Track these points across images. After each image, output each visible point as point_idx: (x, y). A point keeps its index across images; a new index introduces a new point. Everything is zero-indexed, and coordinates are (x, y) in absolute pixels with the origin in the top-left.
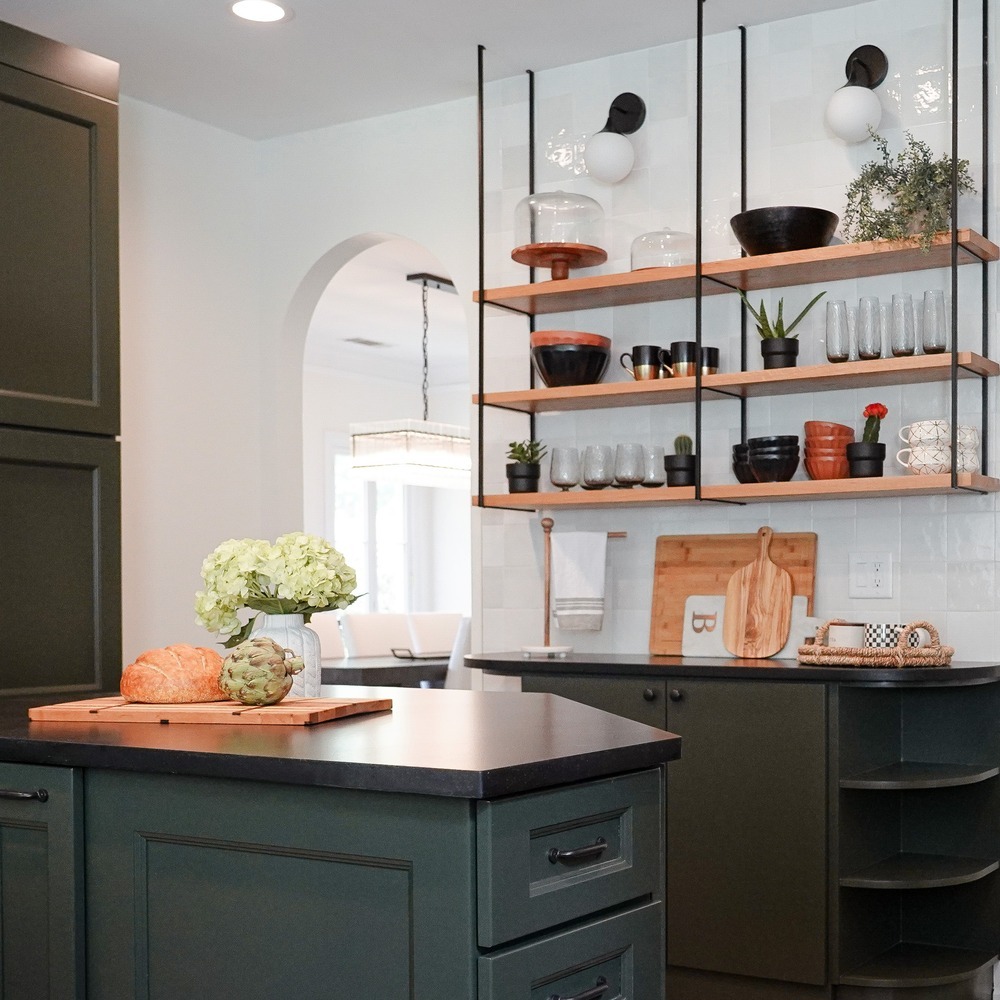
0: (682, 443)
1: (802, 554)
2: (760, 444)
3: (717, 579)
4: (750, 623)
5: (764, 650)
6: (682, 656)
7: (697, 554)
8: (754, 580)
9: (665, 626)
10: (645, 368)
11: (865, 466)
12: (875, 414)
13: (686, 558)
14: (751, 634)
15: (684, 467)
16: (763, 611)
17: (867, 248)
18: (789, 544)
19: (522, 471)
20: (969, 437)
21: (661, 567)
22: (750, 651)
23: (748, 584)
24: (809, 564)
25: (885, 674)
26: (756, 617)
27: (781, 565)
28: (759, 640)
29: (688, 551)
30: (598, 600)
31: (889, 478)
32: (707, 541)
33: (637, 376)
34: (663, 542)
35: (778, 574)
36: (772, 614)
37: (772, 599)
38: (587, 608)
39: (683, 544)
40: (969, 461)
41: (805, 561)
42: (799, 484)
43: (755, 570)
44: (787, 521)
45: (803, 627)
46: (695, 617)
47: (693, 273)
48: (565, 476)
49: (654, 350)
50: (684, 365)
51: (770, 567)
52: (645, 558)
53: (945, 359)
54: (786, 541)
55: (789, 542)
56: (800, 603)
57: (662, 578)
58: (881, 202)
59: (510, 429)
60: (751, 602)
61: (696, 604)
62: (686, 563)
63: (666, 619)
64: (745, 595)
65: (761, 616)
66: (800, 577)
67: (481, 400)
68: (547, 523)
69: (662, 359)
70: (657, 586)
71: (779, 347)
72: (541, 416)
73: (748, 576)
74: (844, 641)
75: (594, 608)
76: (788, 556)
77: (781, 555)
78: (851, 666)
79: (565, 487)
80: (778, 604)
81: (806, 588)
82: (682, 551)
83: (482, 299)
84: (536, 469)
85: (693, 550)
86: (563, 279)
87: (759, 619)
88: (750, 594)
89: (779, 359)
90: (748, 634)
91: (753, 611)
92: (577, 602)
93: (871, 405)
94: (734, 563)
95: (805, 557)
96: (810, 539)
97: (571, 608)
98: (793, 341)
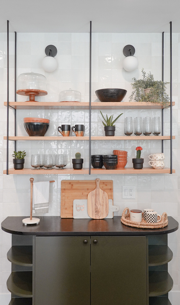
0: (78, 155)
1: (109, 187)
3: (83, 194)
4: (96, 208)
5: (101, 216)
6: (73, 218)
7: (75, 186)
8: (96, 195)
9: (66, 209)
10: (66, 132)
11: (138, 165)
13: (72, 187)
14: (97, 212)
16: (100, 204)
18: (105, 183)
19: (19, 162)
21: (63, 190)
22: (97, 217)
23: (94, 196)
24: (111, 190)
26: (98, 206)
27: (104, 190)
28: (100, 213)
29: (72, 185)
30: (47, 203)
32: (78, 182)
33: (63, 134)
34: (63, 182)
35: (104, 193)
36: (103, 205)
37: (103, 201)
38: (44, 206)
39: (70, 183)
41: (110, 189)
43: (96, 192)
45: (112, 209)
46: (77, 206)
47: (88, 105)
48: (35, 164)
49: (69, 126)
50: (80, 132)
51: (101, 191)
52: (57, 186)
54: (104, 182)
55: (104, 183)
57: (64, 194)
60: (96, 202)
61: (76, 202)
62: (72, 189)
63: (66, 205)
65: (100, 206)
66: (109, 194)
68: (32, 180)
70: (62, 196)
73: (94, 193)
75: (46, 206)
76: (105, 187)
77: (103, 187)
79: (36, 167)
80: (105, 202)
81: (111, 197)
82: (70, 185)
83: (8, 106)
84: (23, 161)
85: (74, 185)
86: (34, 100)
87: (99, 207)
88: (95, 199)
89: (110, 133)
90: (96, 212)
91: (97, 204)
92: (41, 205)
93: (138, 147)
94: (88, 189)
95: (110, 187)
96: (111, 183)
97: (39, 207)
98: (114, 127)
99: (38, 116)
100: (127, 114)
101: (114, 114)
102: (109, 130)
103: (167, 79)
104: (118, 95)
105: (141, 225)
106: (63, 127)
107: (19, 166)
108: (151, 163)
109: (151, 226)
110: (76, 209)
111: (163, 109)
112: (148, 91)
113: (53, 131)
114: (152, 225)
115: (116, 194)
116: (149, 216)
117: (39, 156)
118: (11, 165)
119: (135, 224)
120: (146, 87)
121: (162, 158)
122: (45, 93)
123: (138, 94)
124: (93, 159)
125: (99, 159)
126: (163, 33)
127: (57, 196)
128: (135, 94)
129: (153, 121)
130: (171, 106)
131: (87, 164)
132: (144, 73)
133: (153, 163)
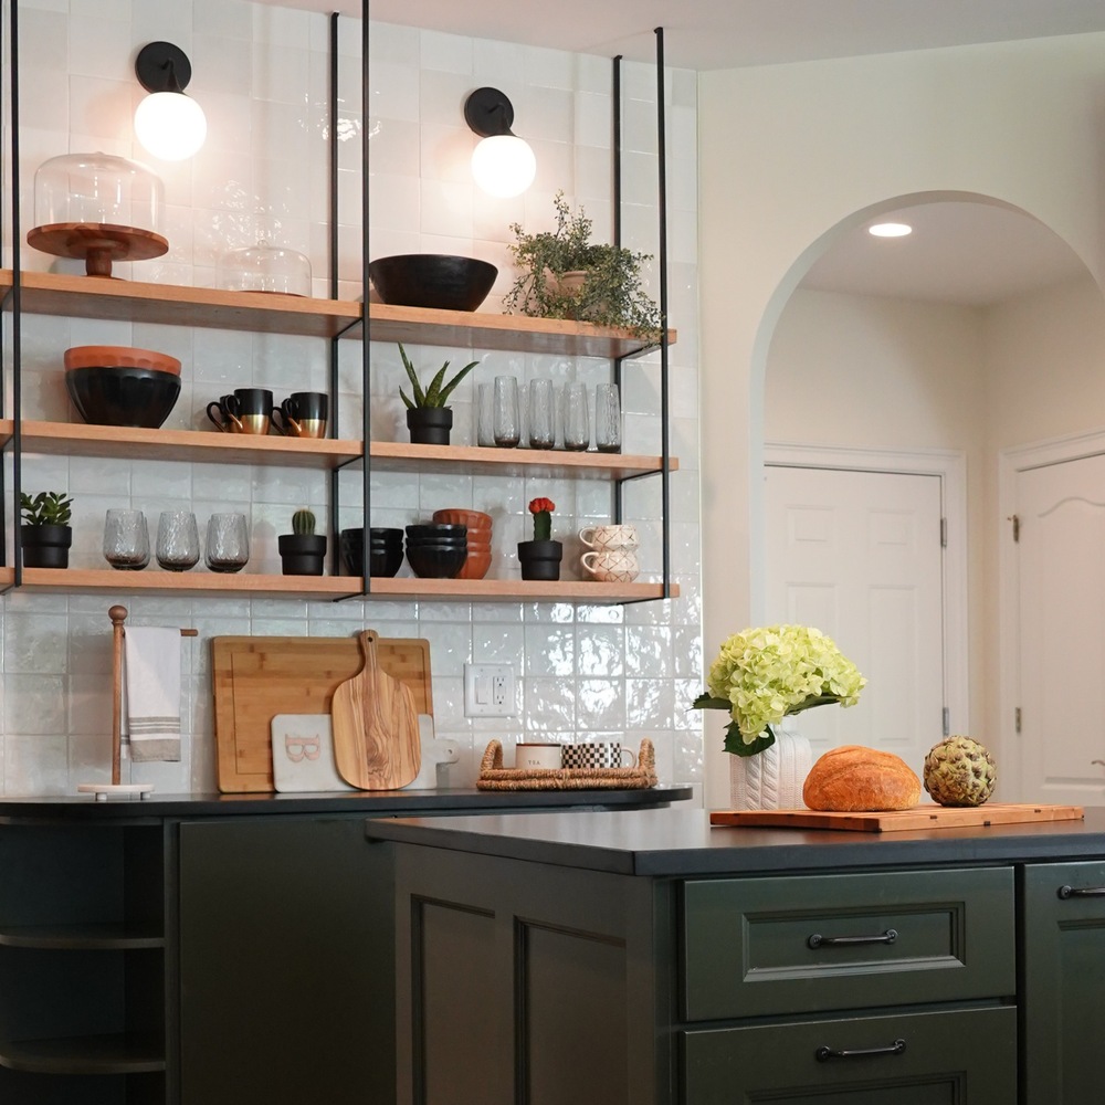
0: (303, 520)
1: (414, 665)
3: (308, 693)
4: (371, 748)
6: (277, 792)
7: (275, 661)
8: (367, 695)
9: (241, 754)
13: (261, 666)
14: (375, 761)
16: (386, 733)
18: (398, 652)
21: (225, 677)
22: (377, 781)
23: (360, 699)
24: (424, 677)
26: (378, 740)
27: (397, 677)
28: (388, 767)
29: (262, 657)
30: (175, 719)
32: (287, 645)
34: (223, 644)
35: (397, 688)
36: (397, 737)
37: (395, 718)
38: (167, 731)
43: (366, 683)
45: (433, 751)
46: (288, 742)
50: (315, 423)
51: (385, 680)
54: (392, 648)
55: (395, 649)
56: (425, 723)
57: (228, 692)
60: (368, 723)
62: (261, 672)
63: (239, 741)
64: (358, 713)
65: (384, 739)
66: (415, 691)
68: (117, 613)
71: (429, 417)
73: (359, 689)
76: (399, 667)
77: (390, 665)
78: (606, 789)
80: (403, 723)
81: (426, 705)
82: (254, 657)
84: (65, 537)
85: (269, 657)
86: (107, 275)
87: (383, 743)
88: (365, 711)
90: (371, 761)
91: (373, 733)
92: (156, 723)
93: (539, 500)
94: (329, 674)
95: (417, 667)
96: (422, 648)
97: (149, 732)
98: (448, 413)
105: (573, 777)
108: (591, 561)
109: (609, 778)
110: (288, 751)
111: (617, 361)
112: (578, 281)
114: (613, 777)
115: (438, 695)
116: (592, 751)
119: (551, 777)
120: (568, 265)
121: (630, 542)
122: (159, 249)
123: (537, 286)
125: (383, 542)
126: (617, 60)
128: (527, 287)
130: (664, 344)
132: (563, 211)
133: (600, 561)
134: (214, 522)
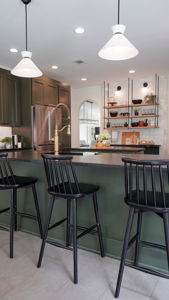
0: (126, 123)
1: (138, 134)
2: (135, 123)
3: (129, 136)
4: (133, 141)
5: (134, 144)
6: (126, 144)
7: (127, 134)
8: (133, 136)
10: (122, 115)
11: (146, 125)
12: (147, 120)
14: (133, 142)
15: (126, 125)
17: (146, 104)
19: (108, 125)
20: (156, 123)
21: (123, 135)
24: (139, 135)
25: (148, 146)
27: (136, 135)
30: (117, 138)
31: (148, 127)
33: (121, 116)
34: (123, 133)
37: (135, 138)
39: (125, 133)
40: (156, 125)
42: (138, 127)
44: (137, 131)
45: (138, 141)
46: (127, 140)
47: (128, 106)
48: (113, 126)
49: (123, 113)
50: (126, 115)
52: (121, 134)
53: (155, 115)
56: (138, 139)
58: (148, 99)
59: (106, 121)
61: (127, 139)
62: (126, 135)
63: (123, 140)
64: (132, 138)
66: (138, 136)
67: (104, 118)
68: (111, 131)
69: (124, 114)
70: (122, 137)
71: (137, 113)
72: (109, 119)
74: (144, 143)
76: (137, 134)
79: (113, 127)
83: (104, 108)
84: (109, 125)
86: (113, 106)
87: (134, 140)
89: (137, 115)
92: (115, 139)
94: (131, 135)
96: (139, 132)
98: (138, 113)
99: (114, 110)
100: (143, 108)
101: (138, 108)
102: (137, 114)
103: (157, 95)
104: (140, 102)
106: (121, 114)
107: (108, 127)
108: (150, 125)
113: (118, 116)
115: (141, 137)
117: (114, 124)
118: (106, 127)
122: (117, 103)
124: (132, 124)
127: (121, 137)
129: (151, 110)
131: (130, 126)
134: (119, 123)
